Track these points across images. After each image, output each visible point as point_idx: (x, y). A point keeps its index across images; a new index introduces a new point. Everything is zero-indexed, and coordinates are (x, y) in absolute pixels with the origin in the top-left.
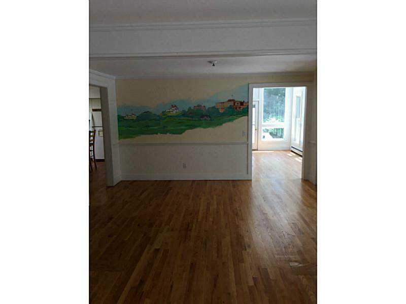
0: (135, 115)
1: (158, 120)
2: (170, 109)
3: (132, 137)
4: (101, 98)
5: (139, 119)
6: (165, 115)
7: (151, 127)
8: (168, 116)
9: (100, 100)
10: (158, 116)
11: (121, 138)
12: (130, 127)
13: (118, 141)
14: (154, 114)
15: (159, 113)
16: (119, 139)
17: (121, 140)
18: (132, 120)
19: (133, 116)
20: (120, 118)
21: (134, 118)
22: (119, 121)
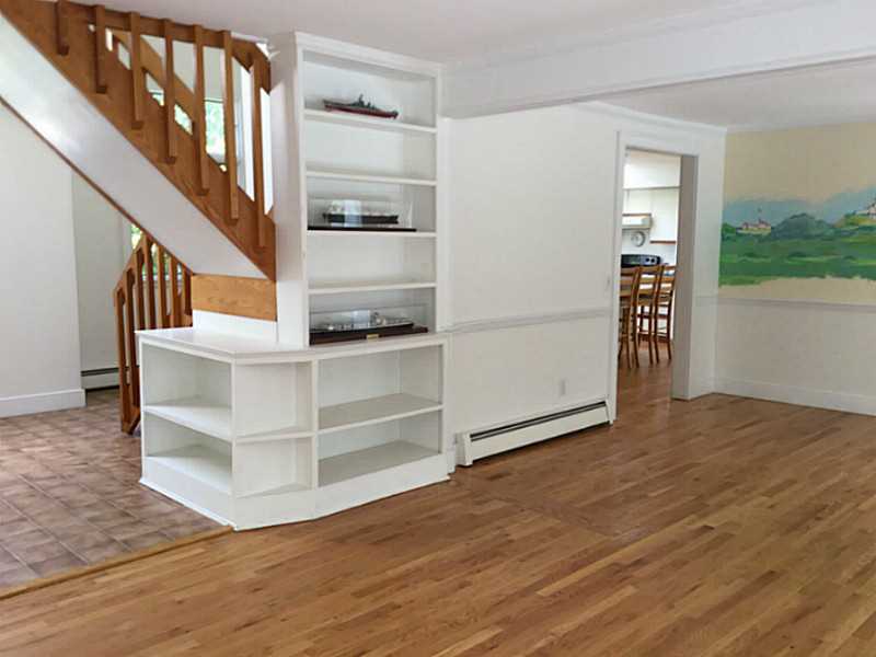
0: (767, 225)
1: (831, 239)
2: (868, 208)
3: (752, 282)
4: (681, 187)
5: (776, 234)
6: (852, 224)
7: (810, 256)
8: (865, 228)
9: (677, 193)
10: (833, 227)
11: (725, 283)
12: (751, 255)
13: (716, 291)
14: (820, 222)
15: (835, 217)
16: (721, 283)
17: (723, 287)
18: (758, 236)
19: (763, 226)
20: (729, 234)
21: (765, 231)
22: (723, 239)
